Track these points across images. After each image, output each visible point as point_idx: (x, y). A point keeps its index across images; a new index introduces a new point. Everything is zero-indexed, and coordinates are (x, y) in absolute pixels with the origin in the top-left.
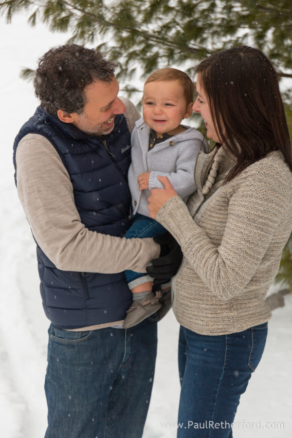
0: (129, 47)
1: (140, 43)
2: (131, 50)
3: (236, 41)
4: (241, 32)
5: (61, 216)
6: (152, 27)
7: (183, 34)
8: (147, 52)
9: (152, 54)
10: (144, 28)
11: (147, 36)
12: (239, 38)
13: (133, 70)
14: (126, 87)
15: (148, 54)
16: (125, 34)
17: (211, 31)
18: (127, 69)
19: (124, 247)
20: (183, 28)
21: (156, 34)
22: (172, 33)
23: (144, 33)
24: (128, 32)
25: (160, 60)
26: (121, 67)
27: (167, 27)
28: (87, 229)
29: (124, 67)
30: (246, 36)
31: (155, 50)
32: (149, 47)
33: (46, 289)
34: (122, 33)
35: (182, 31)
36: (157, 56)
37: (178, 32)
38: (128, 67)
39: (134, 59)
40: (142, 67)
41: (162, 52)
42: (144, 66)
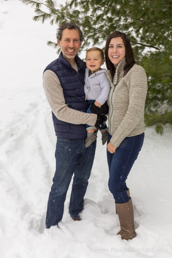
0: (88, 34)
1: (92, 32)
2: (89, 35)
3: (129, 32)
4: (131, 29)
5: (57, 100)
6: (97, 26)
7: (109, 29)
8: (95, 36)
9: (97, 37)
10: (94, 26)
11: (95, 30)
12: (129, 31)
13: (89, 43)
14: (87, 49)
15: (95, 37)
16: (87, 29)
17: (119, 28)
18: (87, 42)
19: (82, 116)
20: (108, 27)
21: (98, 29)
22: (104, 29)
23: (94, 28)
24: (88, 28)
25: (99, 39)
26: (85, 41)
27: (102, 27)
28: (68, 107)
29: (86, 41)
30: (132, 30)
31: (98, 35)
32: (95, 34)
33: (56, 125)
34: (85, 28)
35: (108, 28)
36: (98, 37)
37: (107, 28)
38: (88, 41)
39: (90, 38)
40: (93, 42)
41: (100, 36)
42: (94, 41)
